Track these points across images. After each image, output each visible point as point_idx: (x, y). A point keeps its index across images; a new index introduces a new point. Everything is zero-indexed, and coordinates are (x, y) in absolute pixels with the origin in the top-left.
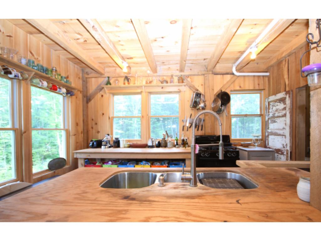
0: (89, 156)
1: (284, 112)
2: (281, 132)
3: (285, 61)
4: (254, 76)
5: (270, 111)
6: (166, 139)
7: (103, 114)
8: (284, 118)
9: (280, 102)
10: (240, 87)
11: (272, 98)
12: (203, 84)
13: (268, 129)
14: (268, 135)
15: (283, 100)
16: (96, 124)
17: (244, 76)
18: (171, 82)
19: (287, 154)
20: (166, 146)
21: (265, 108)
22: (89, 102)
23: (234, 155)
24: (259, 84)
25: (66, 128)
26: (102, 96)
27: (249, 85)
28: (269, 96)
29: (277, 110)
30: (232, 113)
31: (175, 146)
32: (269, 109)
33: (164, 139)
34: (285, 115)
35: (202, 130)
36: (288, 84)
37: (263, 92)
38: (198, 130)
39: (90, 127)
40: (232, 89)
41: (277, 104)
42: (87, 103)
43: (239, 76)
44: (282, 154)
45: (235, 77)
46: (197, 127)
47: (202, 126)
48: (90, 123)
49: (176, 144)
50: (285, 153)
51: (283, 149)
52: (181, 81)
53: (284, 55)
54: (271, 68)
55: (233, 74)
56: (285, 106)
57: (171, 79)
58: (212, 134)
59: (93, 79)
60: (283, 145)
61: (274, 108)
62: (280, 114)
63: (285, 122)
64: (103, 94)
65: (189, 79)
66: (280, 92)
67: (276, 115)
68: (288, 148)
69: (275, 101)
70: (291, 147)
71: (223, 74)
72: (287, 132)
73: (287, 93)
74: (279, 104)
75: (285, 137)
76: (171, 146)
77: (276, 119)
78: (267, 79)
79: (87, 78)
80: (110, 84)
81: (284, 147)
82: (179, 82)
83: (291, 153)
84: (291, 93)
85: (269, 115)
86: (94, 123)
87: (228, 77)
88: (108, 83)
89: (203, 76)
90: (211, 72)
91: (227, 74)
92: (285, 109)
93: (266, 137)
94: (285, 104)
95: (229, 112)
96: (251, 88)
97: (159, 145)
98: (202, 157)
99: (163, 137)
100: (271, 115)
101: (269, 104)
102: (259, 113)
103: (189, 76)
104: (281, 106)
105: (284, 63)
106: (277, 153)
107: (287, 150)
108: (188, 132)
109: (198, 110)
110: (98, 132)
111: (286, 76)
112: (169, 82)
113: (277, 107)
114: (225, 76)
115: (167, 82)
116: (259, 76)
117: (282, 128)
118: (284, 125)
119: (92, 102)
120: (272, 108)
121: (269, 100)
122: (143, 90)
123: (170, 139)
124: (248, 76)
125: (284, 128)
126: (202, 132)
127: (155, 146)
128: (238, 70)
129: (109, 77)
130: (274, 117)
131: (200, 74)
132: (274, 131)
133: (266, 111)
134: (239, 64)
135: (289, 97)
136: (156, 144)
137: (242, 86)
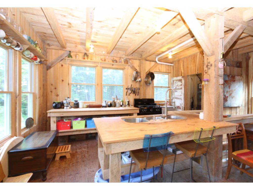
0: (63, 114)
1: (181, 87)
2: (179, 97)
3: (182, 60)
4: (166, 65)
5: (174, 85)
6: (115, 101)
7: (63, 81)
8: (181, 90)
9: (179, 81)
10: (159, 70)
11: (175, 78)
12: (139, 66)
13: (173, 95)
14: (173, 99)
15: (180, 80)
16: (55, 88)
17: (161, 64)
18: (119, 62)
19: (182, 108)
20: (115, 106)
21: (171, 83)
22: (49, 69)
23: (159, 110)
24: (168, 70)
25: (33, 91)
26: (62, 65)
27: (164, 69)
28: (173, 77)
29: (177, 85)
30: (155, 85)
31: (121, 106)
32: (173, 84)
33: (114, 101)
34: (181, 89)
35: (138, 95)
36: (183, 73)
37: (170, 74)
38: (136, 95)
39: (49, 91)
40: (155, 71)
41: (177, 82)
42: (47, 70)
43: (159, 64)
44: (180, 108)
45: (157, 64)
46: (135, 93)
47: (138, 92)
48: (49, 88)
49: (122, 104)
50: (181, 108)
51: (180, 106)
52: (126, 62)
53: (181, 57)
54: (175, 62)
55: (156, 62)
56: (181, 84)
57: (120, 59)
58: (144, 98)
59: (53, 50)
60: (180, 104)
61: (176, 84)
62: (179, 88)
63: (181, 92)
64: (63, 64)
65: (130, 61)
66: (179, 76)
67: (177, 88)
68: (183, 105)
69: (177, 80)
70: (184, 105)
71: (150, 61)
72: (182, 97)
73: (183, 77)
74: (178, 82)
75: (182, 100)
76: (119, 106)
77: (177, 90)
78: (172, 67)
79: (47, 48)
80: (71, 57)
81: (181, 105)
82: (124, 63)
83: (184, 108)
84: (184, 77)
85: (173, 87)
86: (53, 88)
87: (153, 63)
88: (70, 56)
89: (139, 61)
90: (144, 59)
91: (153, 61)
92: (181, 85)
93: (171, 100)
94: (182, 83)
95: (153, 84)
96: (165, 71)
97: (111, 106)
98: (142, 112)
99: (113, 100)
100: (174, 88)
101: (173, 82)
102: (168, 86)
103: (131, 60)
104: (179, 83)
105: (181, 61)
106: (178, 108)
107: (182, 107)
108: (129, 96)
109: (136, 82)
110: (57, 95)
111: (182, 68)
112: (118, 62)
113: (178, 84)
114: (151, 62)
115: (117, 62)
116: (168, 65)
117: (180, 95)
118: (181, 93)
119: (52, 69)
120: (175, 84)
121: (174, 79)
122: (99, 65)
123: (118, 101)
124: (164, 64)
125: (181, 95)
126: (138, 96)
127: (108, 106)
128: (159, 61)
129: (70, 51)
130: (176, 89)
131: (138, 59)
132: (176, 97)
133: (172, 85)
134: (160, 57)
135: (184, 79)
136: (108, 105)
137: (160, 70)
